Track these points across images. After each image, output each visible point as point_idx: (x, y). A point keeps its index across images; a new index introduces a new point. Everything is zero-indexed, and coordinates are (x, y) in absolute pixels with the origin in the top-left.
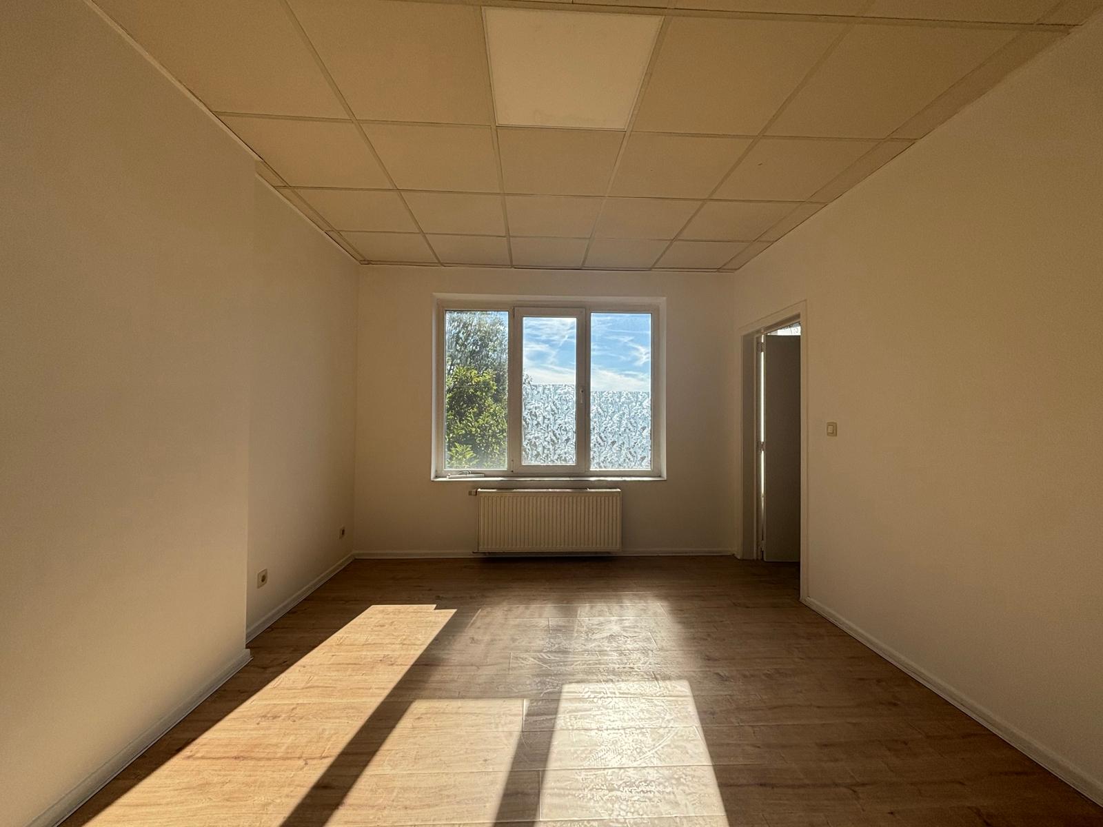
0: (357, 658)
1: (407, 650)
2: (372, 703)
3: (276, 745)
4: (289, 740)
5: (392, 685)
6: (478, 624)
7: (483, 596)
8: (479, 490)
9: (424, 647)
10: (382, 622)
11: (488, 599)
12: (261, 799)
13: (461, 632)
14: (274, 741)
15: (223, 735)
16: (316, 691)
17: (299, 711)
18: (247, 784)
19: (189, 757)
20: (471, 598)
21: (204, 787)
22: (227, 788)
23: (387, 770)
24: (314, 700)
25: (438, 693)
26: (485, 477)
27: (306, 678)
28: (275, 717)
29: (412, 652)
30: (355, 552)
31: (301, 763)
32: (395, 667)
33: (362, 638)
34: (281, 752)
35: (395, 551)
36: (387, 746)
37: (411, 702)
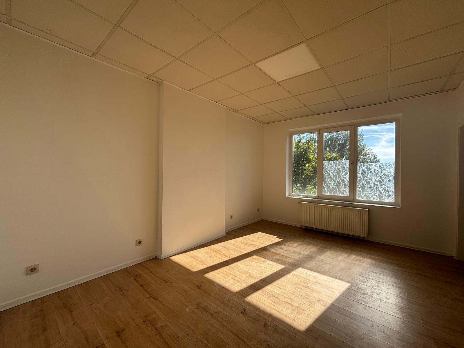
0: (247, 242)
1: (261, 244)
2: (245, 252)
3: (222, 252)
4: (225, 252)
5: (252, 250)
6: (286, 245)
7: (295, 239)
8: (302, 202)
9: (266, 245)
10: (259, 237)
11: (296, 240)
12: (215, 259)
13: (280, 245)
14: (222, 251)
15: (214, 247)
16: (234, 245)
17: (229, 248)
18: (214, 256)
19: (208, 248)
20: (290, 238)
21: (208, 253)
22: (211, 255)
23: (240, 265)
24: (234, 247)
25: (262, 256)
26: (307, 198)
27: (234, 242)
28: (224, 247)
29: (262, 245)
30: (263, 217)
31: (225, 256)
32: (255, 247)
33: (251, 239)
34: (222, 253)
35: (273, 219)
36: (242, 261)
37: (254, 255)
